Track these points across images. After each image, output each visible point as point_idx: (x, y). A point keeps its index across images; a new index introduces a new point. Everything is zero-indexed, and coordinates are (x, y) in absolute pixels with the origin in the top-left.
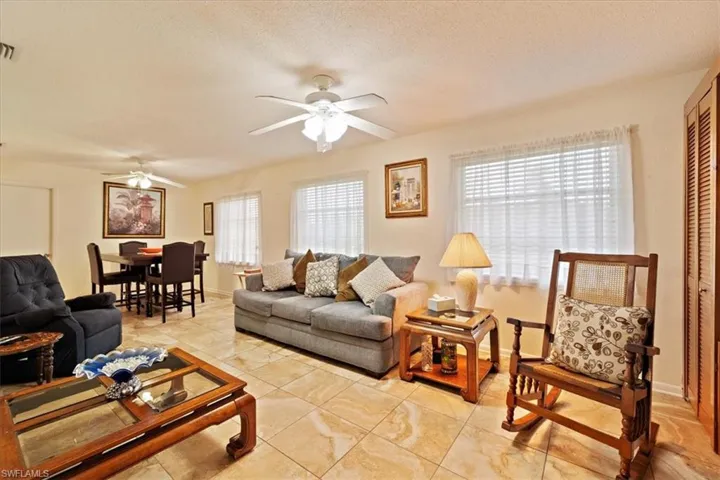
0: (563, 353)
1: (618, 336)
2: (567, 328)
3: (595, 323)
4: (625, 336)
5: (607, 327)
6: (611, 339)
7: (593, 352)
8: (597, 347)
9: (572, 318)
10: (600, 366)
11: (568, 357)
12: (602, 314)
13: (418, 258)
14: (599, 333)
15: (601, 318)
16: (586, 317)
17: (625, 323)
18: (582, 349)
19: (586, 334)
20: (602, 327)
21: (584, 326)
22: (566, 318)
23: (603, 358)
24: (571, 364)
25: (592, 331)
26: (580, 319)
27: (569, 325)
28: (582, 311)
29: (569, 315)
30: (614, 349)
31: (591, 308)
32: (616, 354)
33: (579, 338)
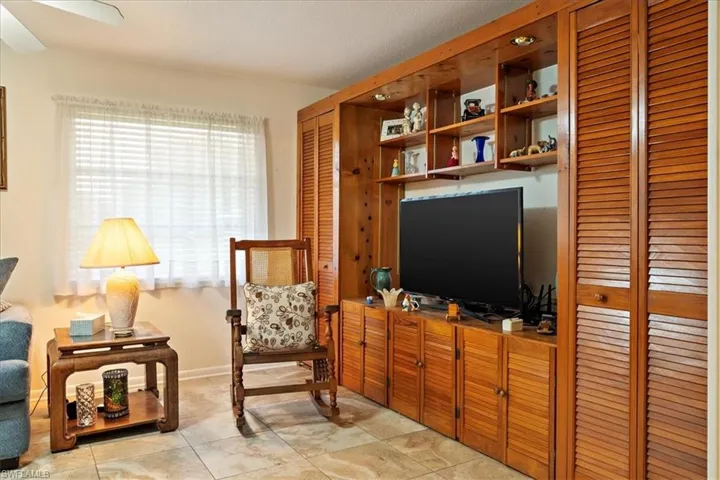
0: (261, 337)
1: (302, 308)
2: (262, 313)
3: (284, 302)
4: (307, 307)
5: (294, 303)
6: (298, 312)
7: (287, 327)
8: (289, 322)
9: (264, 303)
10: (293, 338)
11: (266, 339)
12: (287, 293)
13: (15, 260)
14: (289, 309)
15: (288, 296)
16: (276, 299)
17: (305, 296)
18: (278, 328)
19: (279, 313)
20: (290, 304)
21: (275, 307)
22: (258, 304)
23: (295, 330)
24: (269, 345)
25: (283, 309)
26: (272, 301)
27: (263, 309)
28: (270, 294)
29: (261, 300)
30: (301, 320)
31: (276, 289)
32: (303, 324)
33: (274, 318)
